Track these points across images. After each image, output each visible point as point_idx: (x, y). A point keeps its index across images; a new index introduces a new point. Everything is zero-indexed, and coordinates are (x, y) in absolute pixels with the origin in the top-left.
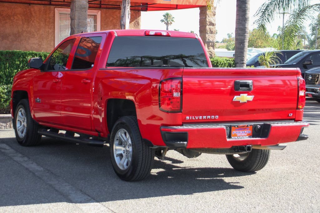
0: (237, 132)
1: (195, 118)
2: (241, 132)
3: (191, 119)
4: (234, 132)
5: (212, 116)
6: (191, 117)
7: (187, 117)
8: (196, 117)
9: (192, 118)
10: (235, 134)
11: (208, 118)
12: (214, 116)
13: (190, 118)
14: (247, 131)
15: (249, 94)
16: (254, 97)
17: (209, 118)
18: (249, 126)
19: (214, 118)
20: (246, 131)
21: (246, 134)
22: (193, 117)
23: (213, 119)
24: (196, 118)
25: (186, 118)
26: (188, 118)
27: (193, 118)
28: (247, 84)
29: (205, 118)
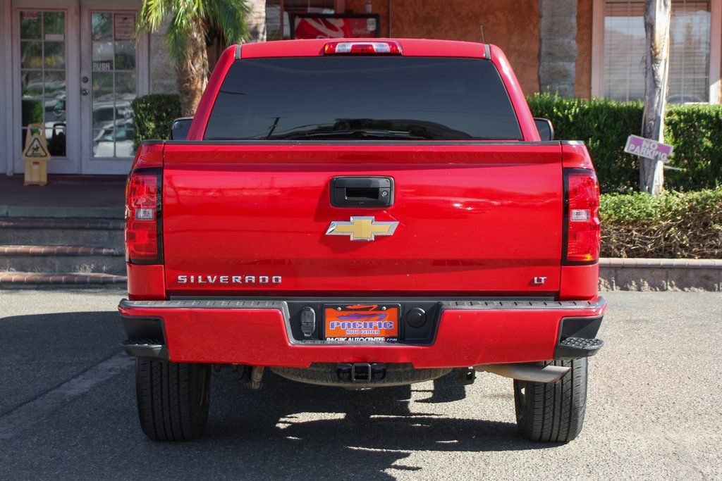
0: (343, 325)
1: (205, 279)
2: (360, 323)
3: (192, 281)
4: (335, 323)
5: (261, 277)
6: (192, 277)
7: (180, 277)
8: (209, 277)
9: (196, 279)
10: (338, 329)
11: (247, 281)
12: (267, 277)
13: (189, 279)
14: (380, 324)
15: (380, 218)
16: (399, 227)
17: (250, 282)
18: (385, 308)
19: (267, 281)
20: (376, 323)
21: (376, 332)
22: (200, 277)
23: (263, 284)
24: (210, 281)
25: (177, 279)
26: (182, 278)
27: (200, 281)
28: (372, 186)
29: (238, 281)
